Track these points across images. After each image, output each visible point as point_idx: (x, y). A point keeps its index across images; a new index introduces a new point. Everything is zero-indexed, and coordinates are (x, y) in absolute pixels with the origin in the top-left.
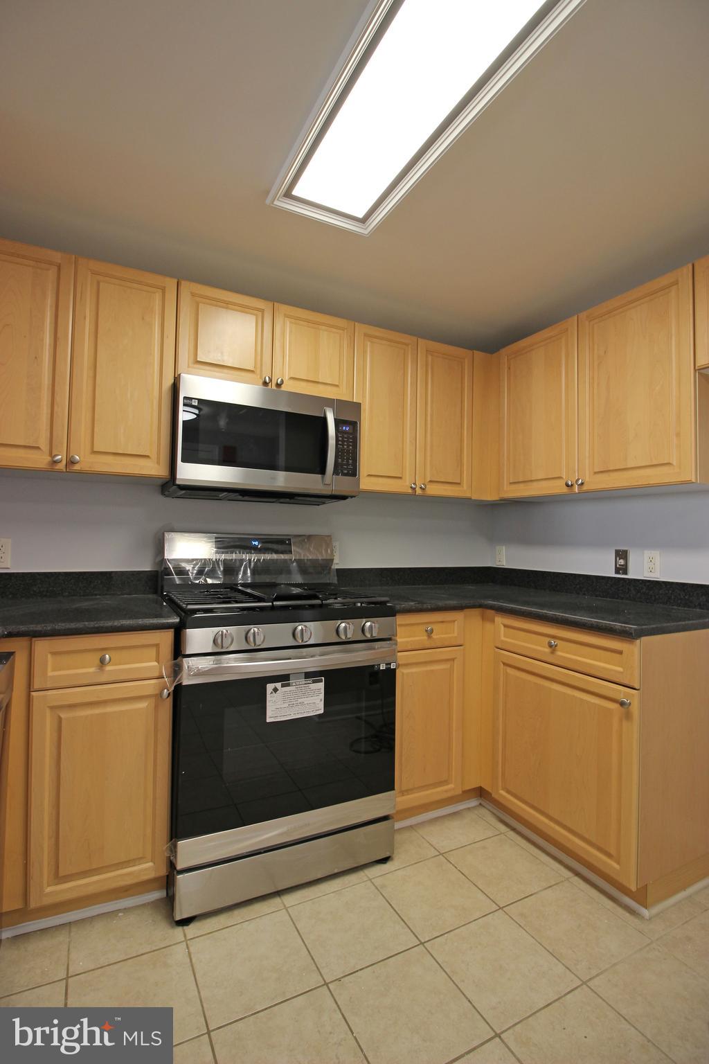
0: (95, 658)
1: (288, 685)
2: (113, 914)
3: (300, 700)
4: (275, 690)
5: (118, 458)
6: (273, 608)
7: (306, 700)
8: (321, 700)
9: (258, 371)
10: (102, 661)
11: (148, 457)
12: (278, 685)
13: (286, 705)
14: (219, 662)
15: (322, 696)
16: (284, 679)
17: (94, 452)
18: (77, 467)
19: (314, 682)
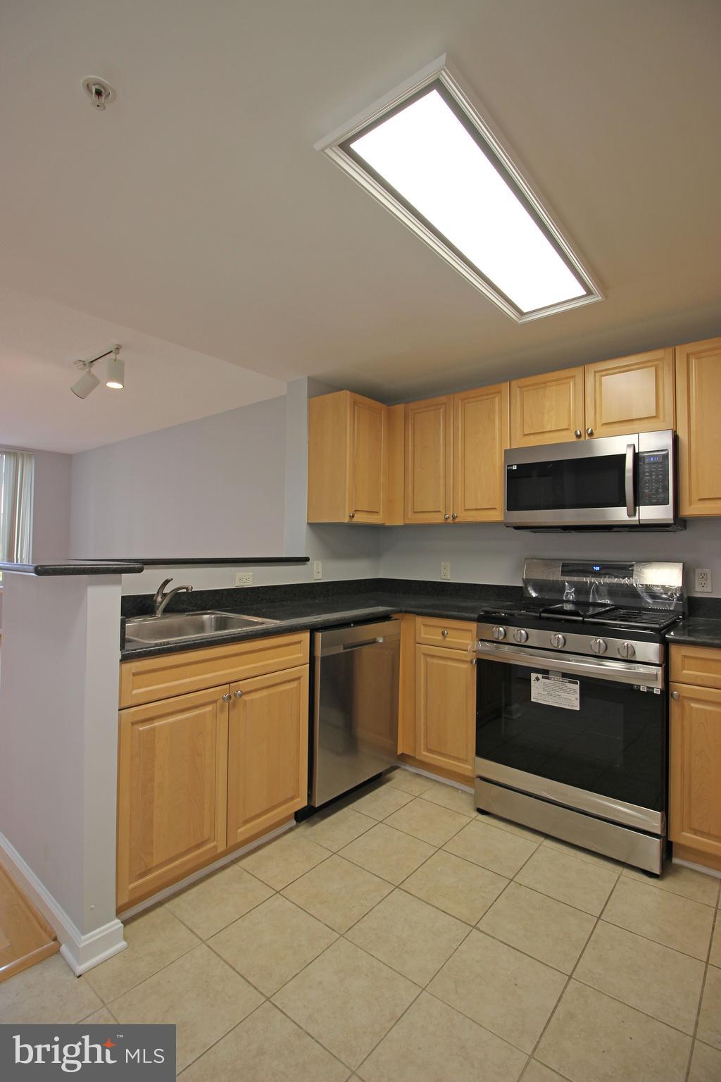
0: (440, 631)
1: (548, 678)
2: (457, 789)
3: (557, 693)
4: (537, 679)
5: (478, 512)
6: (583, 622)
7: (563, 695)
8: (576, 699)
9: (572, 428)
10: (443, 634)
11: (495, 509)
12: (540, 676)
13: (546, 693)
14: (497, 648)
15: (578, 696)
16: (545, 672)
17: (466, 510)
18: (457, 520)
19: (570, 682)
